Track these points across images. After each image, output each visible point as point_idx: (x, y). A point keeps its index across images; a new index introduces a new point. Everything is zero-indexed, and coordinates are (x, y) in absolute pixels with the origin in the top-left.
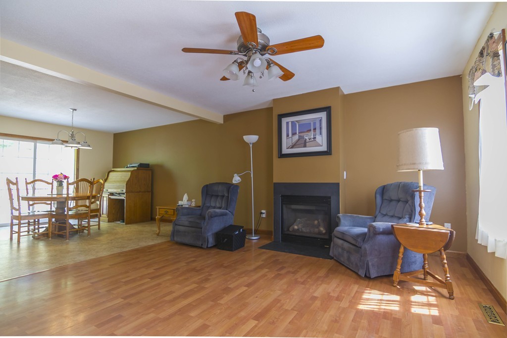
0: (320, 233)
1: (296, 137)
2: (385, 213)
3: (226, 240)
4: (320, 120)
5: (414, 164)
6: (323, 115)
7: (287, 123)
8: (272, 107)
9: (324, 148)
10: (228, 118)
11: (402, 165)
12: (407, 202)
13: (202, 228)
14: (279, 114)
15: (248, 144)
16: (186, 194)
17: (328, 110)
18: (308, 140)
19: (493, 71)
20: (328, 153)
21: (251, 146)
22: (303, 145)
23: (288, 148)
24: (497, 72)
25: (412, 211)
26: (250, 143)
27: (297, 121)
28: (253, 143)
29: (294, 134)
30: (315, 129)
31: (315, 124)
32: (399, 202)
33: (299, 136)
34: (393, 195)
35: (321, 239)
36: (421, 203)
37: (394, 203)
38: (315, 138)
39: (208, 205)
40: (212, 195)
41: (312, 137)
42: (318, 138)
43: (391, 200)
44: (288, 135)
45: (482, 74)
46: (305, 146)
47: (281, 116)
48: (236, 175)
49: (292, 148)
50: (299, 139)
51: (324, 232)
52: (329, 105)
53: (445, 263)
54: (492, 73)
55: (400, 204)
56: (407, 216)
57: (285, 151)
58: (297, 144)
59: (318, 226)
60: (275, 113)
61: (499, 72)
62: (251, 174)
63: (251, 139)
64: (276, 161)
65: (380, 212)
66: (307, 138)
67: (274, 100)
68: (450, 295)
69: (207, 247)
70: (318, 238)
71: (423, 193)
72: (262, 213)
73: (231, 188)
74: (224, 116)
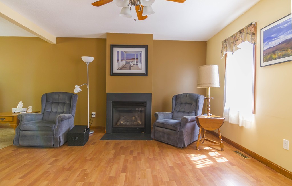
0: (138, 124)
1: (124, 62)
2: (178, 110)
3: (77, 138)
4: (141, 53)
5: (210, 84)
6: (143, 50)
7: (118, 52)
8: (106, 39)
9: (143, 71)
11: (203, 84)
12: (191, 104)
13: (53, 131)
14: (112, 44)
15: (86, 63)
16: (21, 102)
17: (146, 47)
18: (132, 65)
19: (252, 41)
20: (146, 74)
21: (88, 65)
22: (129, 68)
23: (118, 69)
24: (253, 42)
25: (196, 109)
26: (87, 63)
27: (125, 51)
28: (89, 63)
29: (122, 60)
30: (137, 59)
31: (137, 55)
32: (186, 104)
33: (126, 62)
34: (183, 100)
35: (139, 128)
36: (208, 104)
37: (183, 105)
38: (137, 64)
39: (50, 110)
40: (53, 103)
41: (135, 63)
42: (139, 65)
43: (181, 103)
44: (118, 60)
45: (242, 42)
46: (130, 69)
47: (113, 46)
48: (77, 86)
49: (121, 69)
50: (126, 64)
51: (141, 123)
52: (147, 44)
53: (220, 134)
54: (251, 42)
55: (187, 105)
56: (194, 112)
57: (116, 71)
58: (125, 67)
59: (136, 120)
60: (109, 43)
61: (254, 42)
62: (87, 86)
63: (88, 59)
64: (109, 78)
65: (175, 110)
66: (132, 64)
67: (107, 33)
68: (222, 149)
69: (60, 146)
70: (137, 128)
71: (209, 99)
72: (92, 114)
73: (71, 96)
74: (57, 38)
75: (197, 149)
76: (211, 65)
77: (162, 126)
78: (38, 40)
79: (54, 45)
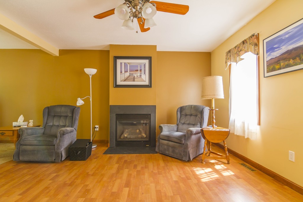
0: (142, 137)
1: (127, 74)
2: (183, 123)
3: (79, 152)
4: (145, 65)
5: (214, 95)
6: (146, 62)
7: (121, 63)
8: (109, 51)
9: (147, 83)
10: (63, 52)
11: (207, 95)
12: (196, 116)
13: (54, 145)
14: (115, 56)
15: (88, 75)
16: (22, 116)
17: (149, 58)
18: (136, 77)
19: (255, 52)
20: (150, 86)
21: (91, 77)
22: (132, 80)
23: (121, 81)
24: (256, 53)
25: (201, 121)
26: (90, 75)
27: (128, 63)
28: (92, 75)
29: (126, 72)
30: (141, 70)
31: (141, 67)
32: (191, 116)
33: (130, 74)
34: (188, 112)
35: (143, 141)
36: (213, 116)
37: (188, 117)
38: (140, 76)
39: (51, 124)
40: (54, 116)
41: (139, 75)
42: (143, 77)
43: (186, 115)
44: (121, 72)
45: (245, 53)
46: (134, 81)
47: (116, 58)
48: (79, 99)
49: (125, 81)
50: (130, 76)
51: (145, 136)
52: (151, 56)
53: (226, 146)
54: (254, 53)
55: (192, 117)
56: (199, 123)
57: (119, 82)
58: (128, 78)
59: (140, 133)
60: (112, 55)
61: (257, 53)
62: (89, 98)
63: (91, 71)
64: (112, 90)
65: (180, 122)
66: (135, 75)
67: (111, 45)
68: (228, 162)
69: (61, 161)
70: (141, 141)
71: (214, 111)
72: (95, 128)
73: (73, 109)
74: (60, 50)
75: (203, 162)
76: (215, 76)
77: (166, 139)
78: (40, 52)
79: (56, 57)
